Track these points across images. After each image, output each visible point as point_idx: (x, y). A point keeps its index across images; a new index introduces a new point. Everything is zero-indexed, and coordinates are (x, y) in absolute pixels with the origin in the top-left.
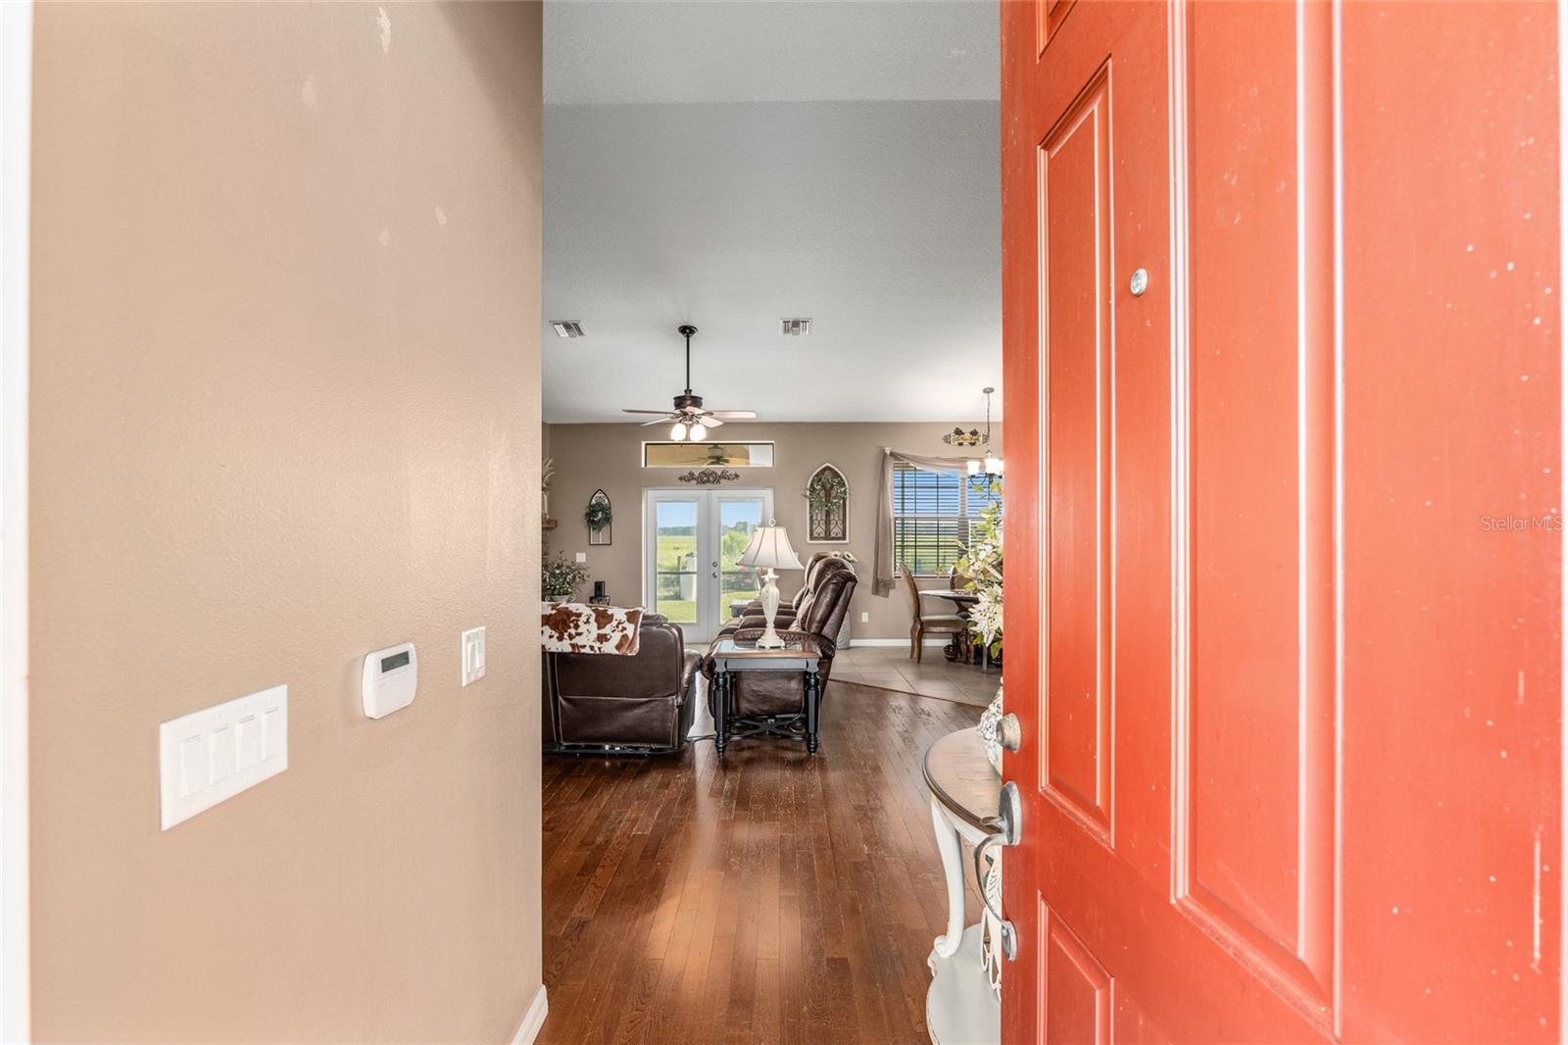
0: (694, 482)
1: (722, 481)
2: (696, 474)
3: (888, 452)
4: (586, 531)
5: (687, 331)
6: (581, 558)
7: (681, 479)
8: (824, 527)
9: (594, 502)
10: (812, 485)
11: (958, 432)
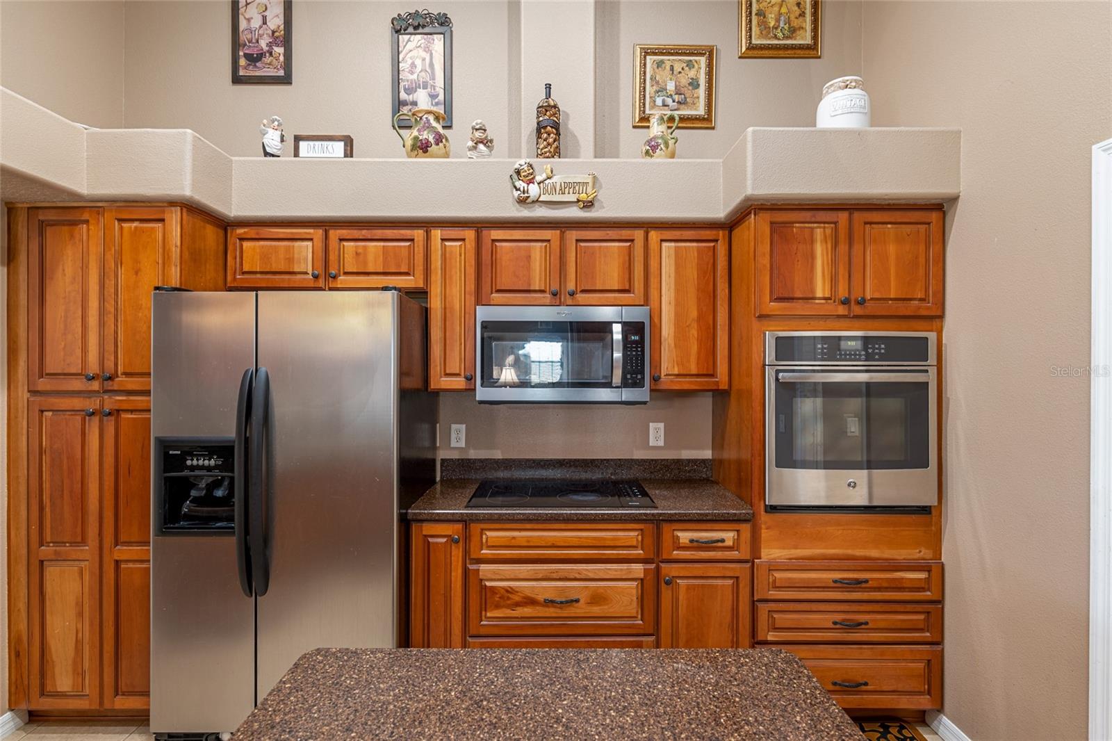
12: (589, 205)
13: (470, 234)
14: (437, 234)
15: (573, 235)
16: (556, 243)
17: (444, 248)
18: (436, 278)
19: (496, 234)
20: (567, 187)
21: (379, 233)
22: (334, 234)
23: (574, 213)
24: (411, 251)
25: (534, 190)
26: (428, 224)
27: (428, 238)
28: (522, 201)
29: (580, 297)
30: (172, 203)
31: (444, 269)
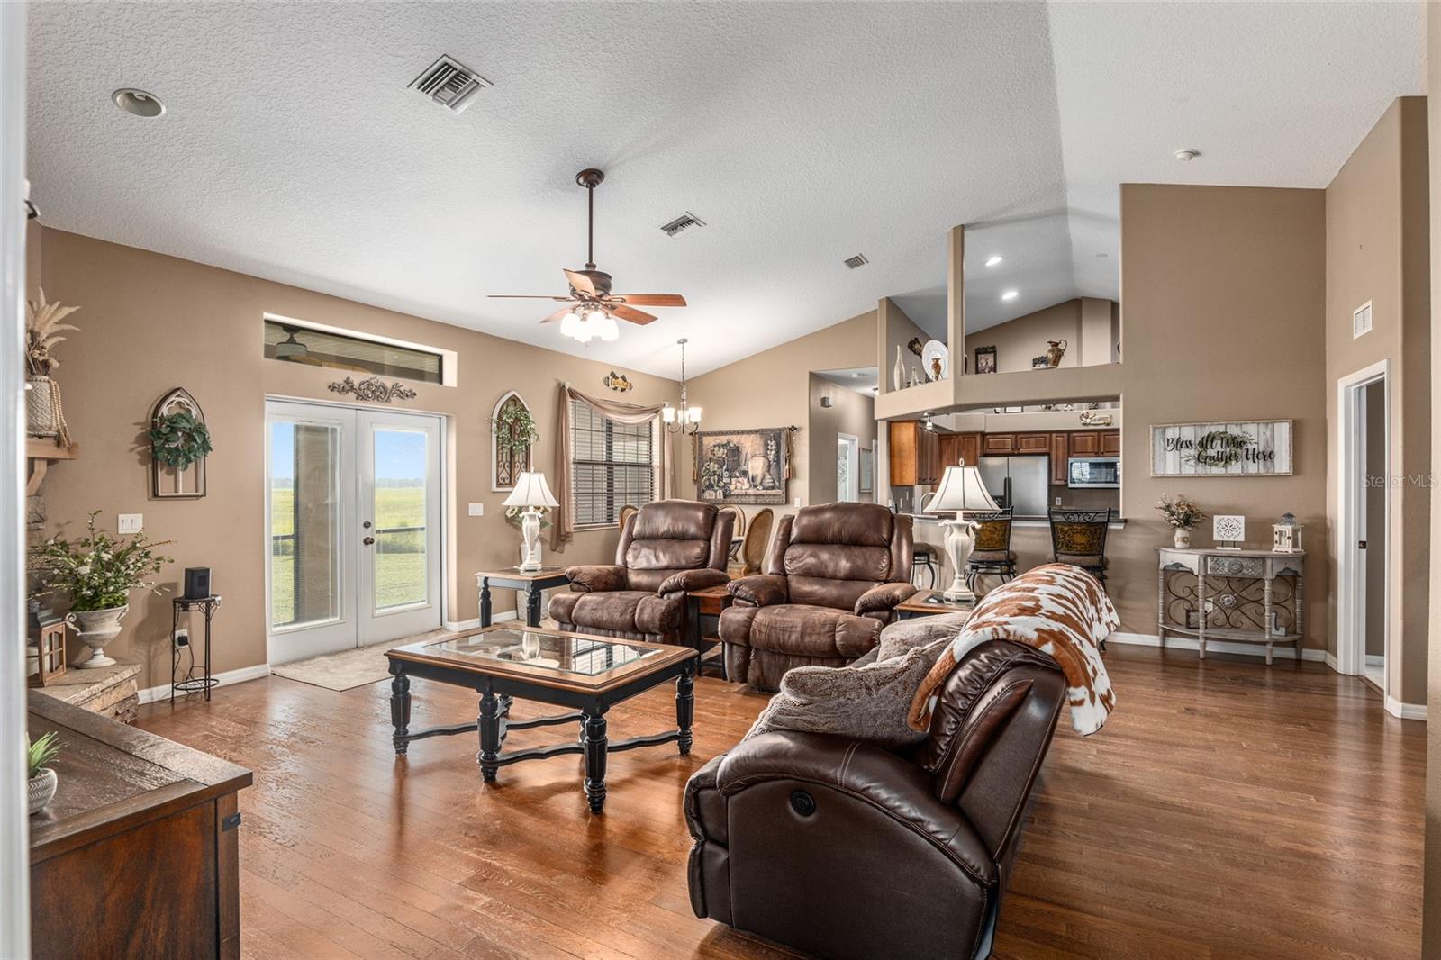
0: (352, 395)
1: (394, 399)
2: (356, 385)
3: (567, 387)
4: (142, 472)
5: (592, 177)
6: (130, 524)
7: (332, 388)
8: (508, 470)
9: (165, 410)
10: (500, 417)
11: (613, 374)
12: (1108, 424)
13: (1065, 435)
14: (1054, 435)
15: (1103, 434)
16: (1096, 437)
17: (1056, 440)
18: (1054, 448)
19: (1075, 434)
20: (1102, 419)
21: (1034, 435)
22: (1019, 436)
23: (1104, 427)
24: (1045, 440)
25: (1088, 421)
26: (1051, 432)
27: (1051, 435)
28: (1084, 424)
29: (1106, 454)
30: (977, 433)
31: (1056, 447)
